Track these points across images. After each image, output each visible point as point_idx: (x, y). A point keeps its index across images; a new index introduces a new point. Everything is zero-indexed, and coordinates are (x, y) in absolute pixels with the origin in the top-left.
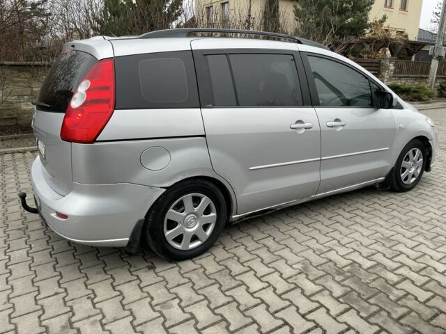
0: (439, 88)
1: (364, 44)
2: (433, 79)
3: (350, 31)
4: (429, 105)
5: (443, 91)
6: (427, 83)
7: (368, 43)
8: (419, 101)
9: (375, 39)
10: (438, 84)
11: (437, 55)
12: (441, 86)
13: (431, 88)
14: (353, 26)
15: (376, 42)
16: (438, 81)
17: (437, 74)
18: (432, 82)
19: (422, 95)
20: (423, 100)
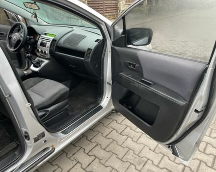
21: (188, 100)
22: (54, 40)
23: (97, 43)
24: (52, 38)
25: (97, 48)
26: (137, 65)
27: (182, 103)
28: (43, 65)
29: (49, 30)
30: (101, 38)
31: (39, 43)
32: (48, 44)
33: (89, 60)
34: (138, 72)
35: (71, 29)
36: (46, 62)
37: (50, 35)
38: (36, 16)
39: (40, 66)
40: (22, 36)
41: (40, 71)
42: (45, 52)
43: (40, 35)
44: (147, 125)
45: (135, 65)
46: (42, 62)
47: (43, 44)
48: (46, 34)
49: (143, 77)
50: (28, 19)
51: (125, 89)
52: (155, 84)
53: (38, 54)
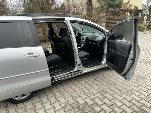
0: (148, 26)
1: (120, 11)
2: (145, 23)
3: (117, 6)
4: (143, 32)
5: (149, 27)
6: (143, 24)
7: (122, 11)
8: (140, 31)
9: (124, 9)
10: (147, 24)
11: (146, 14)
12: (148, 25)
13: (144, 26)
14: (118, 5)
15: (124, 10)
16: (147, 23)
17: (147, 21)
18: (145, 24)
19: (140, 29)
20: (141, 31)
21: (127, 55)
22: (87, 38)
23: (102, 39)
24: (86, 37)
25: (102, 40)
26: (115, 46)
27: (125, 56)
28: (82, 46)
29: (86, 34)
30: (104, 37)
31: (81, 38)
32: (85, 39)
33: (98, 44)
34: (115, 48)
35: (94, 34)
36: (83, 45)
37: (86, 36)
38: (82, 29)
39: (81, 46)
40: (76, 36)
41: (80, 48)
42: (83, 42)
43: (82, 36)
44: (116, 67)
45: (114, 46)
46: (82, 45)
47: (83, 39)
48: (84, 35)
49: (116, 50)
50: (78, 30)
51: (110, 55)
52: (120, 52)
53: (81, 42)
